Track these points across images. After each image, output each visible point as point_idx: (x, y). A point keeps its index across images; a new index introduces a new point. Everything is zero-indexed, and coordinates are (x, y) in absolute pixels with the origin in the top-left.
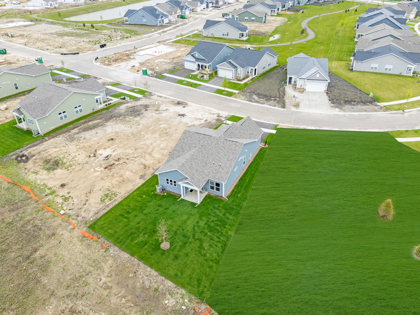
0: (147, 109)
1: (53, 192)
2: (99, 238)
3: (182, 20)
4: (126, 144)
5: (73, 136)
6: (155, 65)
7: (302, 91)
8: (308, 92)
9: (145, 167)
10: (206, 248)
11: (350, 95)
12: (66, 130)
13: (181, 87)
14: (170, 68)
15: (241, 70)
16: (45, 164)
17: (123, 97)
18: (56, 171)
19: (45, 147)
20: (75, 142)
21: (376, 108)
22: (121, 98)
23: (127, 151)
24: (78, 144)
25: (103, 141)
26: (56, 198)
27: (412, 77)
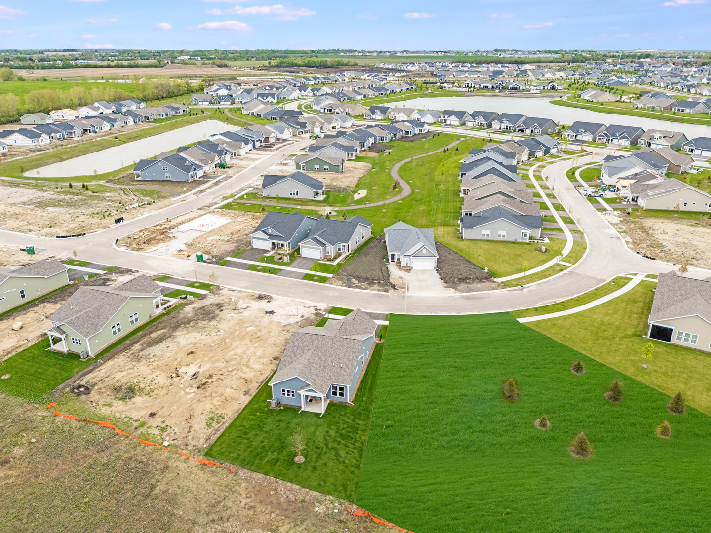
0: (221, 309)
1: (143, 424)
2: (222, 464)
3: (223, 170)
4: (212, 357)
5: (137, 355)
6: (210, 245)
7: (409, 269)
8: (416, 270)
9: (246, 381)
10: (343, 456)
11: (464, 271)
12: (123, 347)
13: (255, 275)
14: (232, 249)
15: (331, 248)
16: (115, 393)
17: (183, 296)
18: (133, 400)
19: (106, 373)
20: (144, 362)
21: (493, 285)
22: (181, 298)
23: (217, 365)
24: (150, 363)
25: (181, 356)
26: (149, 430)
27: (529, 244)
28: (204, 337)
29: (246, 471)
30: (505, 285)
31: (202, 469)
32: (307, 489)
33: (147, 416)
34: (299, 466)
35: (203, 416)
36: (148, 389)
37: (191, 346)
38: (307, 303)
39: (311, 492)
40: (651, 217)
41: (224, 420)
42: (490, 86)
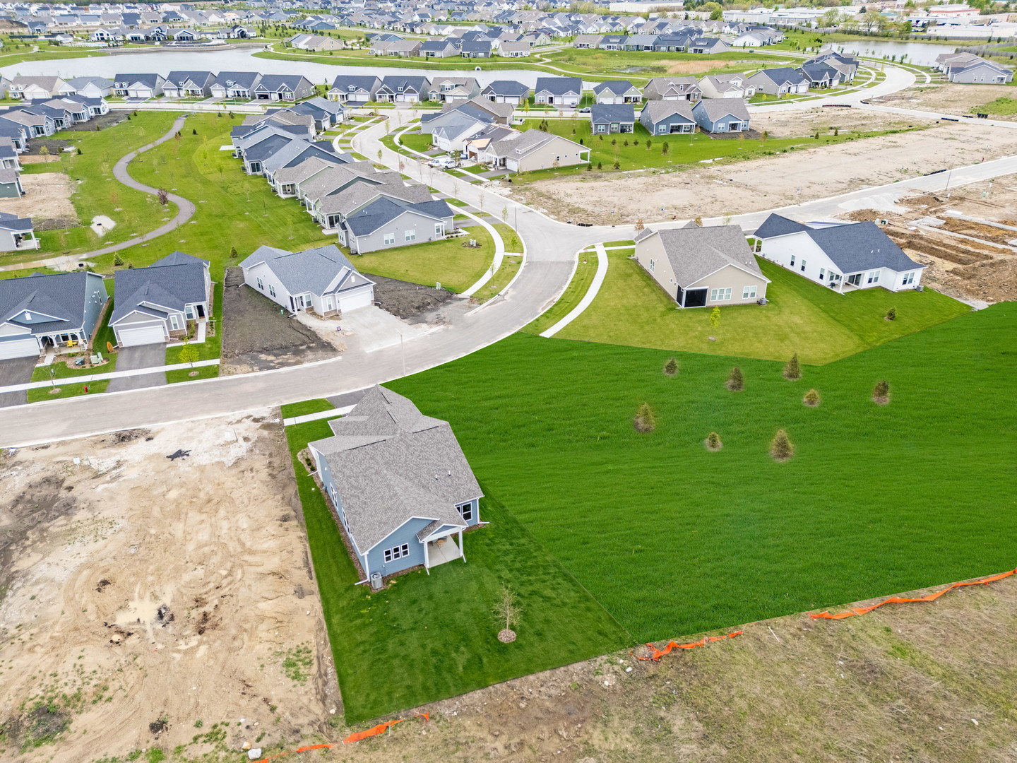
1: (157, 753)
2: (397, 718)
7: (335, 315)
8: (347, 313)
9: (279, 575)
11: (412, 295)
15: (179, 316)
16: (10, 739)
20: (10, 649)
21: (465, 303)
24: (29, 645)
25: (88, 599)
26: (185, 755)
27: (448, 240)
28: (92, 547)
29: (446, 702)
30: (478, 299)
31: (374, 748)
32: (562, 668)
33: (151, 736)
34: (517, 645)
35: (270, 669)
36: (89, 689)
37: (86, 573)
38: (228, 417)
39: (570, 667)
40: (536, 180)
41: (314, 653)
42: (142, 37)
